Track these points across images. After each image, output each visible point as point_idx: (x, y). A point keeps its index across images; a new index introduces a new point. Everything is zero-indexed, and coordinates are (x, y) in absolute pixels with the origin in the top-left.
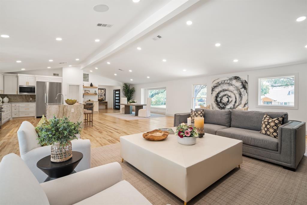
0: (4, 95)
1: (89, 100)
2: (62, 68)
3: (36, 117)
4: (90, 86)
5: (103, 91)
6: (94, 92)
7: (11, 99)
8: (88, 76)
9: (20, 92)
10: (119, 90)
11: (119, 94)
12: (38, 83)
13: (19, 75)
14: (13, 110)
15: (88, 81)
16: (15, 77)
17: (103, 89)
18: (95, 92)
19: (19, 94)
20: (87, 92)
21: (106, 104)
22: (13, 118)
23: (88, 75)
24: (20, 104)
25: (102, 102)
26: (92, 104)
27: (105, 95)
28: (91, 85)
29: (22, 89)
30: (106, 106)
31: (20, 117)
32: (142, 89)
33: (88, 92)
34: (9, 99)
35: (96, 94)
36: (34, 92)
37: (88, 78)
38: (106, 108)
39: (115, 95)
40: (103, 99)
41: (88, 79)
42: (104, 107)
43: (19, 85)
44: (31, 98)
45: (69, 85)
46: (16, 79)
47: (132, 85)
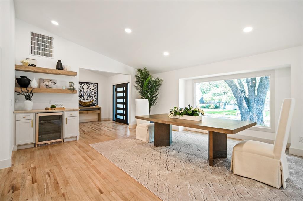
1: (53, 107)
4: (54, 68)
5: (92, 87)
6: (68, 85)
8: (51, 43)
10: (125, 85)
11: (126, 92)
15: (51, 56)
17: (92, 83)
18: (71, 86)
20: (46, 83)
21: (98, 112)
23: (51, 39)
25: (91, 108)
26: (60, 116)
27: (96, 94)
28: (59, 66)
30: (99, 115)
32: (180, 80)
33: (50, 84)
35: (72, 90)
37: (51, 47)
38: (99, 120)
39: (116, 95)
40: (92, 102)
41: (51, 51)
42: (96, 117)
47: (155, 72)
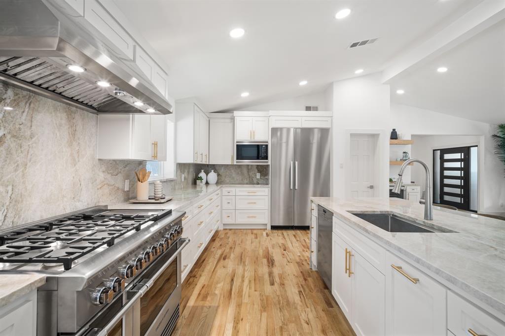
0: (209, 165)
2: (333, 83)
3: (269, 227)
7: (221, 176)
9: (237, 159)
12: (274, 131)
13: (236, 113)
14: (225, 206)
16: (229, 121)
19: (235, 163)
22: (224, 224)
24: (238, 189)
29: (242, 151)
31: (237, 222)
34: (218, 175)
36: (266, 158)
43: (235, 141)
44: (257, 174)
45: (352, 135)
46: (231, 125)
